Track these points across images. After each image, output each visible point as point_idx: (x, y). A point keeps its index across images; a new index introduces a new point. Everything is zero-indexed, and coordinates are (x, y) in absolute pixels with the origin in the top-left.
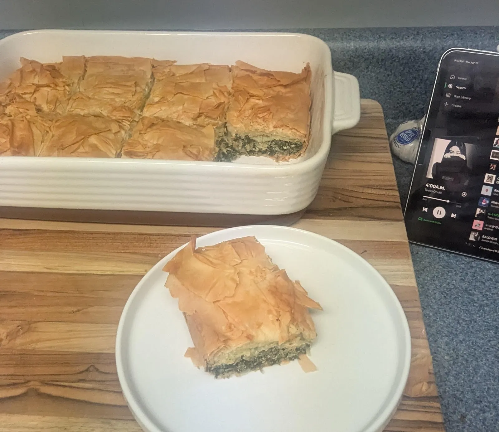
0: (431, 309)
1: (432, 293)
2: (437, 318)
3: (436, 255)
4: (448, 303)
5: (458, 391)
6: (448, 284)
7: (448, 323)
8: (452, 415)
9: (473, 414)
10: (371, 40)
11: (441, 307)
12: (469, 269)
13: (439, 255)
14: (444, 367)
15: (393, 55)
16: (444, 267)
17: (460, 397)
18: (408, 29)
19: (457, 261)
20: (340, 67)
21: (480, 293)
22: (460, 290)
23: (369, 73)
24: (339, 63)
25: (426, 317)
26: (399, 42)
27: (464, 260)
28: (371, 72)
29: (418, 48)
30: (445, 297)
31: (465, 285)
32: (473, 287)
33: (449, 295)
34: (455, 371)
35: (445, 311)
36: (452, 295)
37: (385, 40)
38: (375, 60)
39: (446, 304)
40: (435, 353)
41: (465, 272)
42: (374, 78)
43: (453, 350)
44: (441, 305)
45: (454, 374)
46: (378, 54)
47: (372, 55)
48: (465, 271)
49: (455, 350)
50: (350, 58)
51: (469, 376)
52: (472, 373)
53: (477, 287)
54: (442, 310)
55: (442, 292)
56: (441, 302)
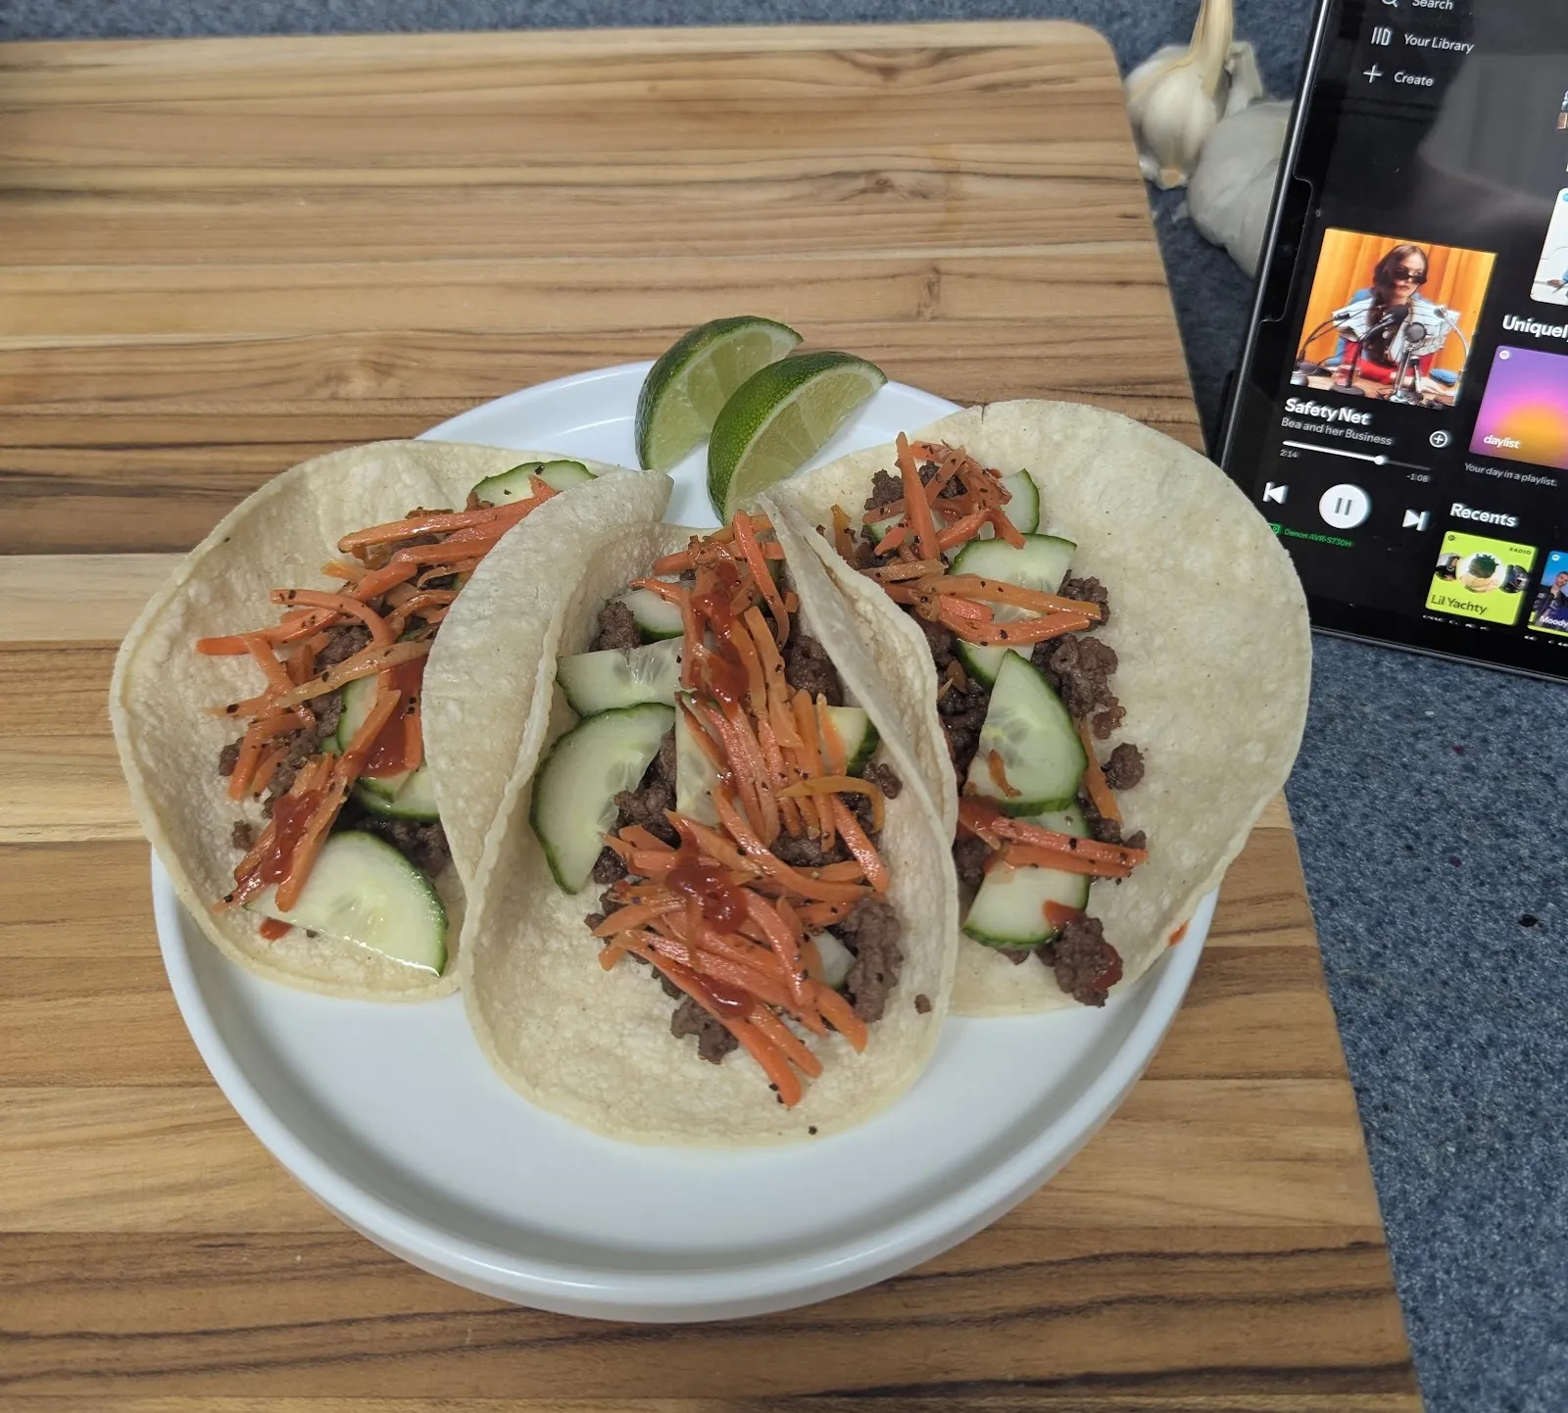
0: (1359, 905)
1: (1360, 834)
2: (1385, 947)
3: (1366, 663)
4: (1420, 875)
5: (1482, 1281)
6: (1419, 792)
7: (1428, 966)
8: (1464, 1402)
9: (1549, 1394)
11: (1395, 895)
12: (1490, 721)
13: (1377, 663)
14: (1424, 1175)
16: (1397, 717)
17: (1494, 1311)
19: (1446, 688)
21: (1542, 823)
22: (1461, 813)
25: (1344, 942)
27: (1469, 682)
30: (1409, 848)
31: (1480, 793)
32: (1513, 799)
33: (1424, 839)
34: (1466, 1188)
35: (1413, 913)
36: (1435, 837)
39: (1415, 881)
40: (1386, 1108)
41: (1476, 734)
43: (1454, 1089)
44: (1395, 886)
45: (1464, 1202)
48: (1479, 728)
49: (1462, 1091)
51: (1521, 1208)
52: (1532, 1194)
53: (1530, 800)
54: (1400, 909)
55: (1396, 828)
56: (1395, 872)
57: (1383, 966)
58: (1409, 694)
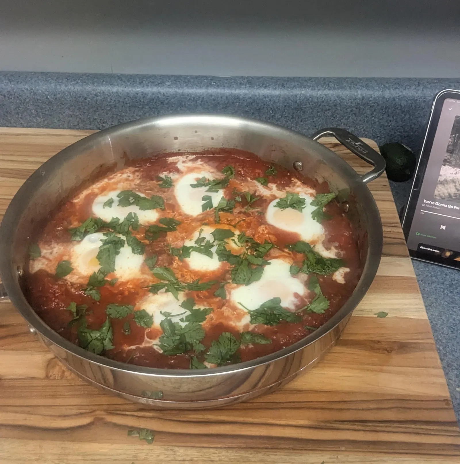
0: (440, 343)
1: (440, 328)
2: (447, 352)
3: (441, 291)
4: (455, 337)
6: (454, 320)
7: (457, 356)
10: (377, 90)
11: (448, 341)
13: (443, 291)
15: (396, 103)
16: (449, 303)
18: (409, 79)
20: (347, 113)
23: (373, 118)
24: (346, 109)
26: (402, 92)
28: (375, 118)
29: (419, 97)
30: (452, 332)
33: (455, 330)
35: (453, 345)
37: (389, 89)
38: (379, 107)
39: (454, 339)
42: (377, 123)
44: (449, 339)
46: (382, 102)
47: (377, 103)
50: (357, 105)
54: (450, 345)
55: (450, 327)
56: (449, 337)
57: (446, 356)
58: (451, 298)
